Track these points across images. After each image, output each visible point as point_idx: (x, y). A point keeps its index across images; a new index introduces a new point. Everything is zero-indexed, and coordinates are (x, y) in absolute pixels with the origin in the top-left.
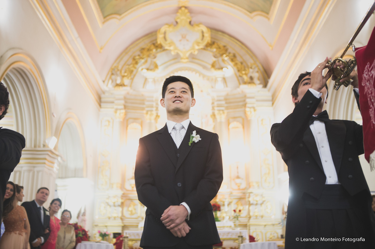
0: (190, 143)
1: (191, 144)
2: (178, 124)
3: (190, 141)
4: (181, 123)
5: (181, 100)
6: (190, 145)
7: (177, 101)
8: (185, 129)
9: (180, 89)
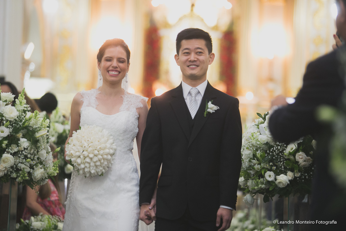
0: (205, 113)
1: (207, 114)
2: (194, 88)
3: (206, 112)
4: (197, 87)
5: (197, 64)
6: (205, 116)
7: (192, 66)
8: (201, 95)
9: (195, 49)
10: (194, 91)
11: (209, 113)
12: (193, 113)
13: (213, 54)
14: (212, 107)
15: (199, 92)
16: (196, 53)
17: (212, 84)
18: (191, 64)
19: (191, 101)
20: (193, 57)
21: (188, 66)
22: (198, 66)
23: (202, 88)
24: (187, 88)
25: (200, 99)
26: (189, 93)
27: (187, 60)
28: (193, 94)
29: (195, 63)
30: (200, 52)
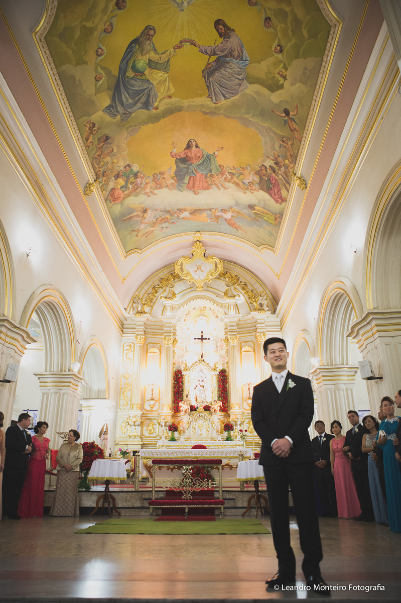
0: (288, 388)
2: (279, 374)
4: (281, 374)
10: (279, 376)
11: (290, 388)
12: (280, 390)
13: (288, 353)
14: (291, 384)
15: (283, 377)
16: (279, 351)
17: (290, 372)
18: (277, 358)
19: (278, 382)
20: (277, 354)
21: (276, 360)
22: (281, 359)
23: (284, 373)
24: (274, 375)
25: (283, 380)
26: (276, 378)
27: (274, 356)
28: (279, 377)
29: (279, 358)
30: (282, 351)
